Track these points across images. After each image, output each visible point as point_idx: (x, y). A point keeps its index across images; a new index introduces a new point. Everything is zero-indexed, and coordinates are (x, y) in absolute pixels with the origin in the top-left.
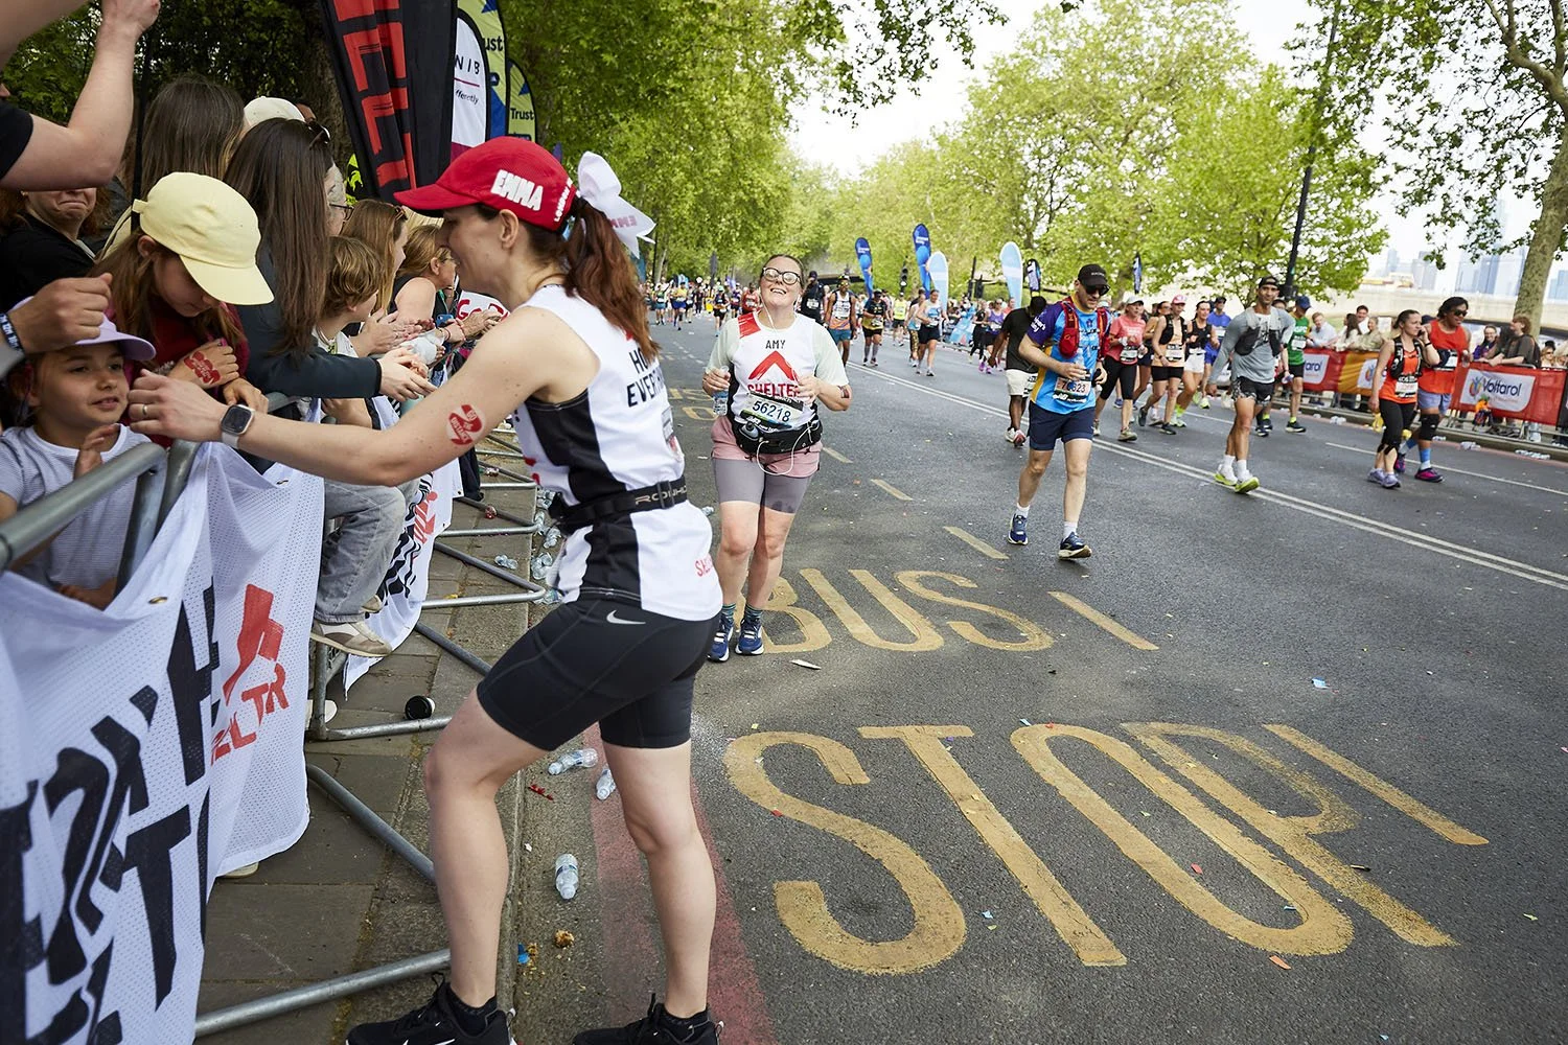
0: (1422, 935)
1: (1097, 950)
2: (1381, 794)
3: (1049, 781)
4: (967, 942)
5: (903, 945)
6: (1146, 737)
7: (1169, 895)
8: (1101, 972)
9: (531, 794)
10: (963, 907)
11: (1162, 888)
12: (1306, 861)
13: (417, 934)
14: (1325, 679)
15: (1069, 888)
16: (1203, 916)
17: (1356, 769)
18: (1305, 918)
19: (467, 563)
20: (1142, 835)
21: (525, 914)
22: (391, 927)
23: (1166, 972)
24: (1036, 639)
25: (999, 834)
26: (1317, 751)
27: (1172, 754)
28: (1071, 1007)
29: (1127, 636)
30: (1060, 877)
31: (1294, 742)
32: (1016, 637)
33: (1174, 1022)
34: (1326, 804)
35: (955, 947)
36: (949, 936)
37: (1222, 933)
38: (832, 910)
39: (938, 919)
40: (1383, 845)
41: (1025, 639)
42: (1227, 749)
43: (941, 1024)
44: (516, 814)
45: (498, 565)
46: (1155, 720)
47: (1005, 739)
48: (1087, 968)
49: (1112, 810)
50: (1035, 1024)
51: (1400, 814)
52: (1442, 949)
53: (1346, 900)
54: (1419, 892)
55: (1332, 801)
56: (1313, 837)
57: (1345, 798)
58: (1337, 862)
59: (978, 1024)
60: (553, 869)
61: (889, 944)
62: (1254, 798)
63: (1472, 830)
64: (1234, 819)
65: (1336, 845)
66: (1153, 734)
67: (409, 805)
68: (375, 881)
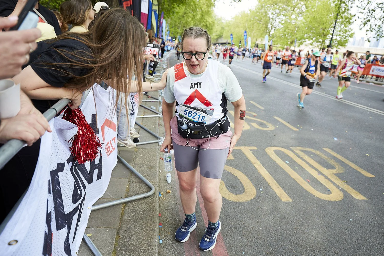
0: (358, 197)
1: (285, 198)
2: (350, 165)
3: (274, 160)
4: (256, 195)
5: (242, 196)
6: (296, 150)
7: (301, 186)
8: (286, 203)
9: (160, 160)
10: (255, 187)
11: (300, 185)
12: (333, 180)
13: (138, 190)
14: (337, 138)
15: (279, 184)
16: (309, 191)
17: (344, 159)
18: (332, 192)
19: (145, 108)
20: (295, 173)
21: (160, 186)
22: (132, 188)
23: (301, 203)
24: (270, 127)
25: (264, 172)
26: (335, 154)
27: (302, 154)
28: (279, 210)
29: (291, 127)
30: (277, 181)
31: (330, 152)
32: (266, 126)
33: (303, 214)
34: (337, 167)
35: (254, 196)
36: (252, 194)
37: (313, 195)
38: (227, 187)
39: (250, 190)
40: (350, 176)
41: (268, 127)
42: (314, 153)
43: (251, 213)
44: (158, 164)
45: (151, 108)
46: (298, 146)
47: (264, 150)
48: (283, 202)
49: (289, 167)
50: (272, 214)
51: (354, 169)
52: (364, 200)
53: (342, 188)
54: (358, 187)
55: (338, 166)
56: (334, 174)
57: (342, 165)
58: (340, 180)
59: (259, 214)
60: (166, 176)
61: (239, 195)
62: (321, 165)
63: (371, 174)
64: (316, 170)
65: (340, 176)
66: (298, 150)
67: (135, 161)
68: (129, 178)
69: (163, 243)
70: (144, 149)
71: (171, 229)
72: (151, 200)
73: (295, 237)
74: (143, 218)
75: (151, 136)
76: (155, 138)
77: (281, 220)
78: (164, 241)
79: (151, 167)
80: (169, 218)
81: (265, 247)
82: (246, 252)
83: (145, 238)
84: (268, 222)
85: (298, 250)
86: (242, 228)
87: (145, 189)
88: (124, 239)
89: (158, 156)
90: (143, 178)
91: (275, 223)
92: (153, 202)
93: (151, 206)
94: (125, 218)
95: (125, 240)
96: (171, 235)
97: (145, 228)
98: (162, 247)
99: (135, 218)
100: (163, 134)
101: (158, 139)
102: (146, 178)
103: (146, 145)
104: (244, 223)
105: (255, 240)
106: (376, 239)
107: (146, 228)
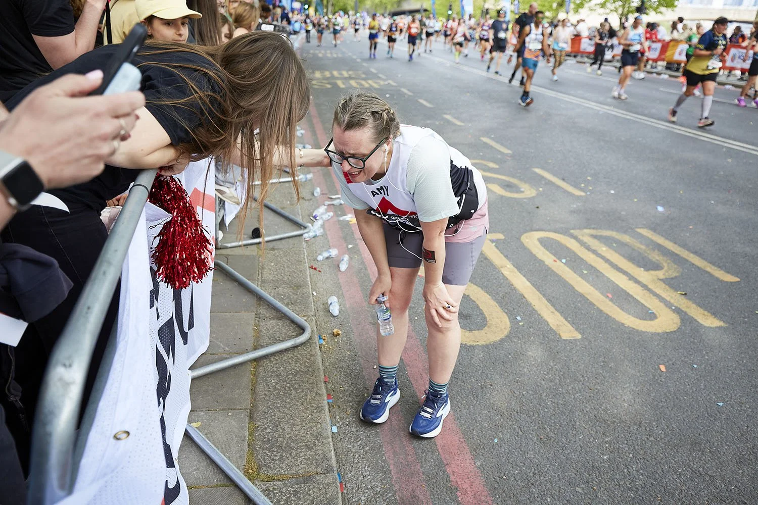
0: (709, 321)
1: (568, 332)
2: (690, 259)
3: (540, 258)
4: (511, 330)
5: (482, 332)
6: (583, 236)
7: (598, 308)
8: (570, 342)
9: (311, 270)
10: (507, 315)
11: (594, 305)
12: (658, 291)
13: (277, 333)
14: (663, 205)
15: (553, 305)
16: (614, 316)
17: (679, 248)
18: (658, 316)
20: (584, 281)
21: (318, 322)
22: (266, 330)
23: (599, 341)
24: (528, 191)
25: (521, 283)
26: (661, 240)
27: (594, 244)
28: (558, 357)
29: (570, 189)
30: (549, 300)
31: (650, 237)
32: (518, 191)
33: (603, 362)
34: (665, 265)
35: (506, 332)
36: (503, 328)
37: (622, 323)
39: (498, 320)
40: (692, 283)
41: (523, 192)
42: (619, 241)
43: (503, 365)
44: (309, 279)
46: (586, 228)
47: (519, 239)
48: (564, 340)
49: (570, 271)
50: (544, 364)
51: (699, 268)
52: (720, 328)
53: (676, 307)
54: (709, 303)
55: (668, 263)
56: (661, 280)
57: (674, 262)
58: (672, 291)
59: (519, 365)
60: (327, 303)
61: (477, 332)
62: (633, 263)
63: (732, 275)
64: (625, 273)
65: (671, 283)
66: (585, 235)
67: (262, 277)
68: (255, 310)
69: (338, 432)
70: (276, 249)
71: (351, 404)
72: (306, 351)
73: (592, 405)
74: (296, 386)
75: (288, 223)
76: (295, 227)
77: (562, 375)
78: (341, 428)
79: (295, 286)
80: (344, 383)
81: (536, 428)
82: (500, 439)
83: (306, 424)
84: (538, 380)
85: (598, 428)
86: (488, 395)
87: (291, 330)
88: (266, 429)
89: (307, 264)
90: (285, 309)
91: (551, 381)
92: (311, 355)
93: (308, 363)
94: (261, 388)
95: (268, 430)
96: (353, 415)
97: (303, 405)
98: (339, 439)
99: (279, 388)
100: (309, 216)
101: (301, 229)
102: (289, 309)
103: (278, 242)
104: (491, 385)
105: (516, 415)
106: (744, 400)
107: (305, 404)
